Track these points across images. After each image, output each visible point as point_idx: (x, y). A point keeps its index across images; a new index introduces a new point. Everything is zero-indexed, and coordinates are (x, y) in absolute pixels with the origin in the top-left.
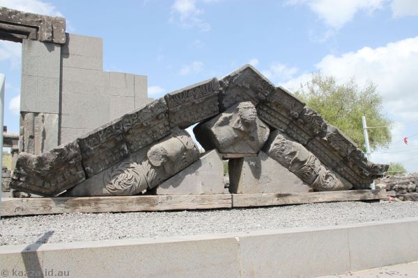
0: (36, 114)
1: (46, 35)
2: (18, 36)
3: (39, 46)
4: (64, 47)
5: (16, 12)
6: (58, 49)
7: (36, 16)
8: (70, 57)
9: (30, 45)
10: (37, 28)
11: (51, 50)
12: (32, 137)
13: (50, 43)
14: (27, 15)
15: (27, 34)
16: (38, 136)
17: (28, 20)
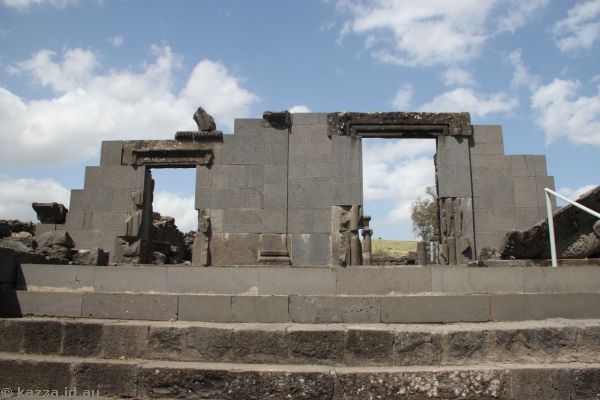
0: (454, 199)
1: (456, 130)
2: (435, 134)
3: (451, 140)
4: (470, 138)
5: (431, 114)
6: (466, 141)
7: (446, 115)
8: (476, 146)
9: (444, 141)
10: (448, 125)
11: (460, 142)
12: (452, 218)
13: (459, 137)
14: (440, 115)
15: (441, 131)
16: (457, 217)
17: (441, 119)
